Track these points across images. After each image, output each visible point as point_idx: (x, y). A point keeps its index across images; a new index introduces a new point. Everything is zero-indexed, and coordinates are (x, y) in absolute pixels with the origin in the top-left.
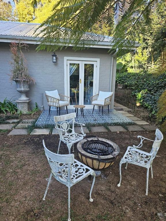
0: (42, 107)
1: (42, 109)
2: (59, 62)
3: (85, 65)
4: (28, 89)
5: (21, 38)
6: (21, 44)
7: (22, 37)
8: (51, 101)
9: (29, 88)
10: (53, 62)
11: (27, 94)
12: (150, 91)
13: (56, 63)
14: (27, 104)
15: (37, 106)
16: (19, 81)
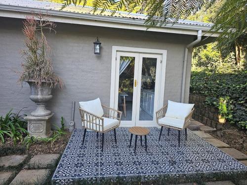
0: (72, 124)
1: (71, 129)
2: (104, 53)
3: (144, 59)
4: (51, 96)
5: (44, 12)
6: (44, 22)
7: (46, 11)
8: (88, 119)
9: (51, 94)
10: (95, 53)
11: (48, 104)
12: (236, 99)
13: (99, 55)
14: (44, 123)
15: (63, 125)
16: (35, 82)
